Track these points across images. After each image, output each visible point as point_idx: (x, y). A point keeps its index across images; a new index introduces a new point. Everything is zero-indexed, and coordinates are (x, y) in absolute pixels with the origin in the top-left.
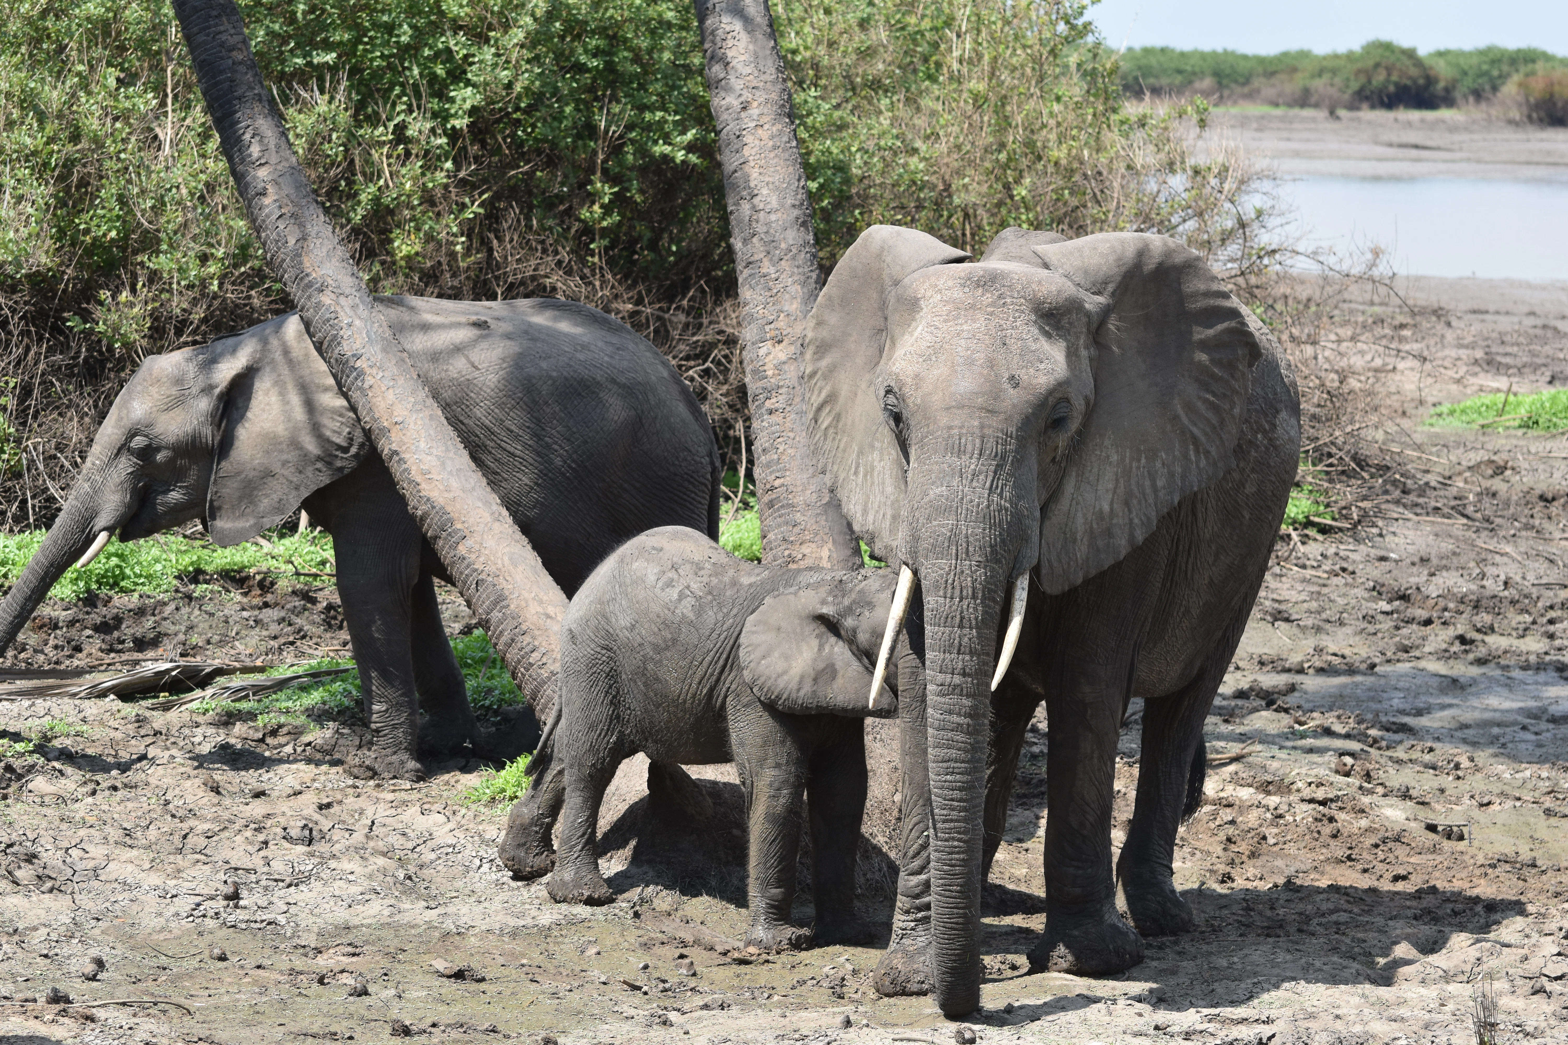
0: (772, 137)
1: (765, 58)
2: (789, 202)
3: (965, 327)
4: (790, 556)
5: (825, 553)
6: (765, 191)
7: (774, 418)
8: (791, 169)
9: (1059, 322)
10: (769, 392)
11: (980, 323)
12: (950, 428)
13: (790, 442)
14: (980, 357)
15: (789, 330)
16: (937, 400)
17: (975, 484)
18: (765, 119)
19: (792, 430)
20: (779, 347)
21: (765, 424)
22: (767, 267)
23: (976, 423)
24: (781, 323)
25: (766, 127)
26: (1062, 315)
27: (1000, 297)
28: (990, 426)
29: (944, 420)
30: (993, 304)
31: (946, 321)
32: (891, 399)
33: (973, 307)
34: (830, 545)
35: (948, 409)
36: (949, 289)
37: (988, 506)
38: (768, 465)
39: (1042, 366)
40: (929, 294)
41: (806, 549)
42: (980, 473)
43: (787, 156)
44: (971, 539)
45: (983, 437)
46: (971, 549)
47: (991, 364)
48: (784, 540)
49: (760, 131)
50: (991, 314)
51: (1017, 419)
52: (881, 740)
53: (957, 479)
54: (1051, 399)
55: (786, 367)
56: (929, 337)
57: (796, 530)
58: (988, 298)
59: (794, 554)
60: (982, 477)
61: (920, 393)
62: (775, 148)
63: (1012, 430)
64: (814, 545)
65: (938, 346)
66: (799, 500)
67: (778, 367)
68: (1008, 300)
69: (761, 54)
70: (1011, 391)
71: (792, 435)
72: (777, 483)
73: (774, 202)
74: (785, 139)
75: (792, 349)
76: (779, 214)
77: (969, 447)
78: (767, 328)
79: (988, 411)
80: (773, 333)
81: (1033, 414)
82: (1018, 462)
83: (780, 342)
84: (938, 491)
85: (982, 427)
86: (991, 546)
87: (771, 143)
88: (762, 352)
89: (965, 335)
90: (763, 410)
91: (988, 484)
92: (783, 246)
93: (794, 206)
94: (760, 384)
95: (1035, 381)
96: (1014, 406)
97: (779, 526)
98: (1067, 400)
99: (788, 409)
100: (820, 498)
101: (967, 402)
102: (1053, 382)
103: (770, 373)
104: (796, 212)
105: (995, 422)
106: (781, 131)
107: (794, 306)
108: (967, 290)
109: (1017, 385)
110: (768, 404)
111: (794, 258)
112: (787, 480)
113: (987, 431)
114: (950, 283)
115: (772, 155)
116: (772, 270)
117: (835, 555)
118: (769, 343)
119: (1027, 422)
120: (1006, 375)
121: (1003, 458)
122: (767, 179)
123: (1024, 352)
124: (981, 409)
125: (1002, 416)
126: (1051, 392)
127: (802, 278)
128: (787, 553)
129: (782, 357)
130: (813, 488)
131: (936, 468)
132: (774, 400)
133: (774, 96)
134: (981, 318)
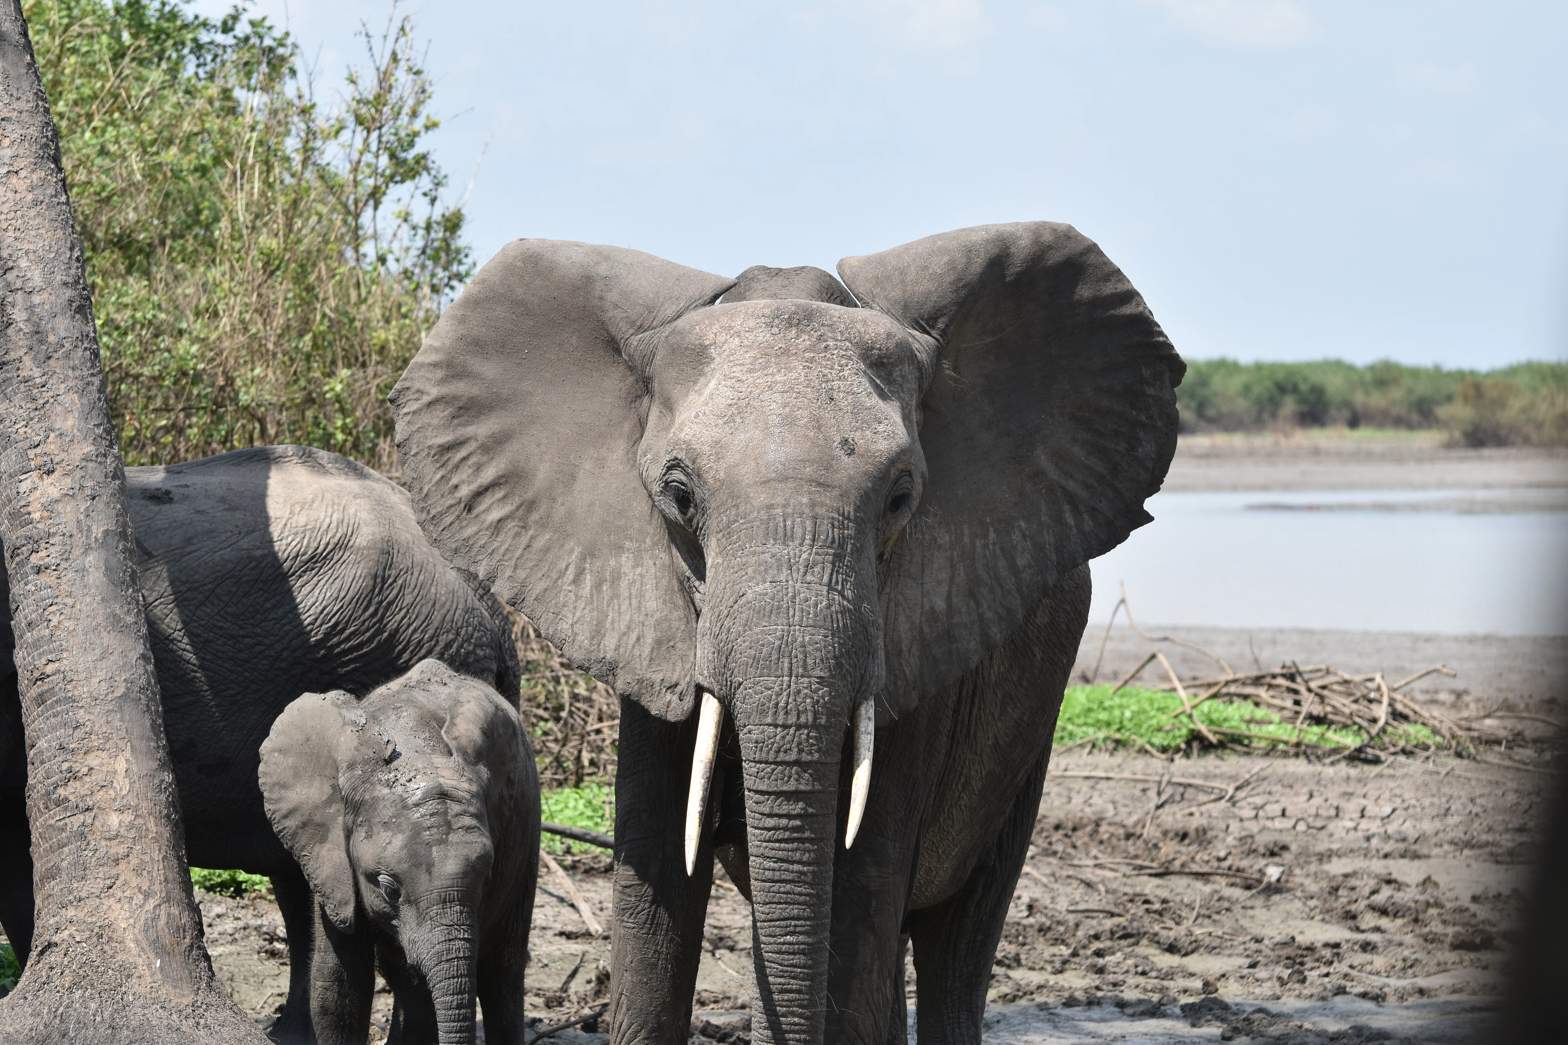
0: (31, 189)
1: (19, 78)
2: (59, 278)
3: (778, 378)
4: (70, 770)
5: (121, 765)
6: (23, 263)
7: (44, 579)
8: (60, 233)
9: (890, 374)
10: (35, 543)
11: (798, 372)
12: (770, 507)
13: (67, 611)
14: (803, 416)
15: (63, 455)
16: (747, 473)
17: (809, 578)
18: (19, 164)
19: (70, 595)
20: (48, 480)
21: (30, 587)
22: (29, 368)
23: (805, 500)
24: (51, 447)
25: (23, 174)
26: (893, 365)
27: (820, 338)
28: (822, 504)
29: (760, 498)
30: (812, 348)
31: (750, 371)
32: (677, 475)
33: (785, 352)
34: (128, 754)
35: (765, 482)
36: (751, 330)
37: (829, 606)
38: (36, 644)
39: (881, 428)
40: (721, 338)
41: (93, 760)
42: (815, 564)
43: (53, 214)
44: (809, 648)
45: (815, 518)
46: (810, 661)
47: (818, 423)
48: (62, 748)
49: (14, 180)
50: (812, 360)
51: (854, 495)
52: (206, 1026)
53: (785, 572)
54: (893, 471)
55: (59, 507)
56: (729, 393)
57: (79, 733)
58: (805, 341)
59: (76, 767)
60: (817, 569)
61: (723, 465)
62: (36, 203)
63: (849, 509)
64: (104, 755)
65: (743, 403)
66: (82, 691)
67: (49, 507)
68: (831, 343)
69: (12, 73)
70: (846, 459)
71: (70, 601)
72: (49, 669)
73: (36, 278)
74: (50, 191)
75: (68, 482)
76: (45, 295)
77: (798, 531)
78: (31, 453)
79: (820, 484)
80: (39, 461)
81: (873, 489)
82: (858, 551)
83: (50, 472)
84: (759, 588)
85: (813, 505)
86: (835, 657)
87: (30, 197)
88: (24, 487)
89: (779, 387)
90: (28, 568)
91: (826, 579)
92: (52, 338)
93: (65, 284)
94: (22, 532)
95: (873, 447)
96: (850, 478)
97: (54, 729)
98: (910, 474)
99: (64, 565)
100: (112, 689)
101: (791, 472)
102: (895, 448)
103: (36, 516)
104: (69, 293)
105: (828, 499)
106: (44, 181)
107: (70, 423)
108: (775, 330)
109: (851, 452)
110: (35, 559)
111: (67, 356)
112: (64, 665)
113: (820, 511)
114: (751, 323)
115: (32, 213)
116: (37, 372)
117: (135, 768)
118: (35, 474)
119: (865, 499)
120: (838, 439)
121: (841, 546)
122: (26, 246)
123: (857, 410)
124: (811, 481)
125: (836, 492)
126: (892, 462)
127: (80, 384)
128: (65, 766)
129: (54, 492)
130: (102, 675)
131: (753, 560)
132: (43, 554)
133: (33, 131)
134: (798, 365)
